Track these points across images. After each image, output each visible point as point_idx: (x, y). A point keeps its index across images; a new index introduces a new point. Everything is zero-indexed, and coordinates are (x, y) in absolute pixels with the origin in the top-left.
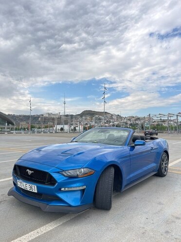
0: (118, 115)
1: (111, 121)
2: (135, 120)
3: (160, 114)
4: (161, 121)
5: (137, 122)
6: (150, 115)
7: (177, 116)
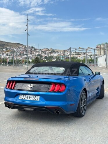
0: (33, 47)
1: (25, 53)
2: (50, 53)
3: (80, 48)
4: (76, 54)
5: (52, 55)
6: (70, 49)
7: (95, 49)
